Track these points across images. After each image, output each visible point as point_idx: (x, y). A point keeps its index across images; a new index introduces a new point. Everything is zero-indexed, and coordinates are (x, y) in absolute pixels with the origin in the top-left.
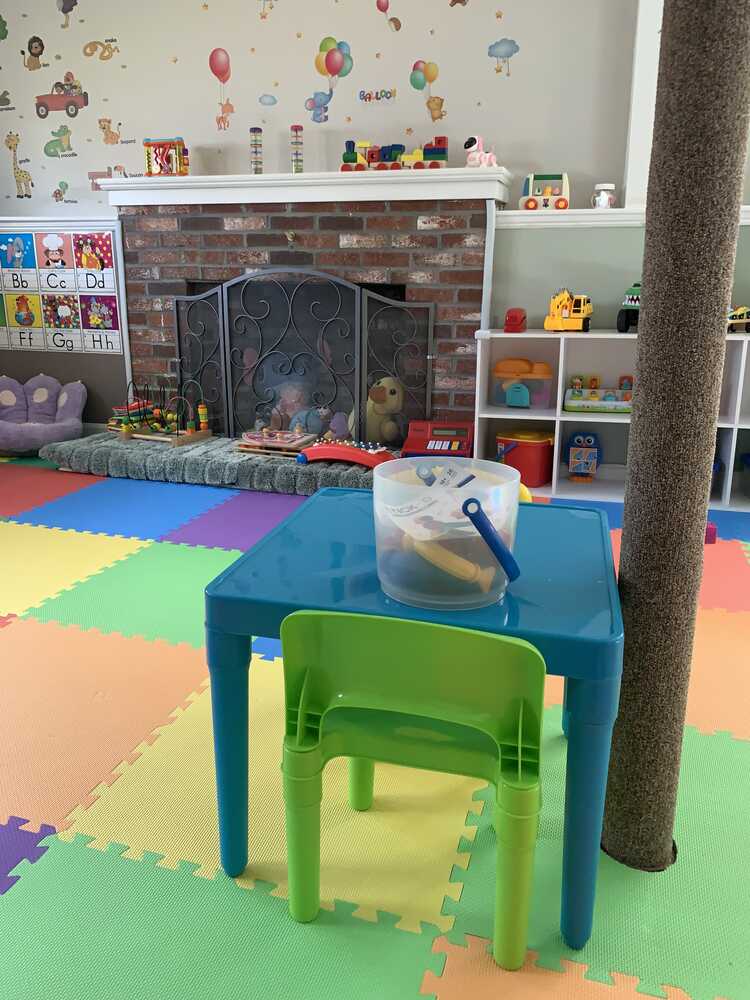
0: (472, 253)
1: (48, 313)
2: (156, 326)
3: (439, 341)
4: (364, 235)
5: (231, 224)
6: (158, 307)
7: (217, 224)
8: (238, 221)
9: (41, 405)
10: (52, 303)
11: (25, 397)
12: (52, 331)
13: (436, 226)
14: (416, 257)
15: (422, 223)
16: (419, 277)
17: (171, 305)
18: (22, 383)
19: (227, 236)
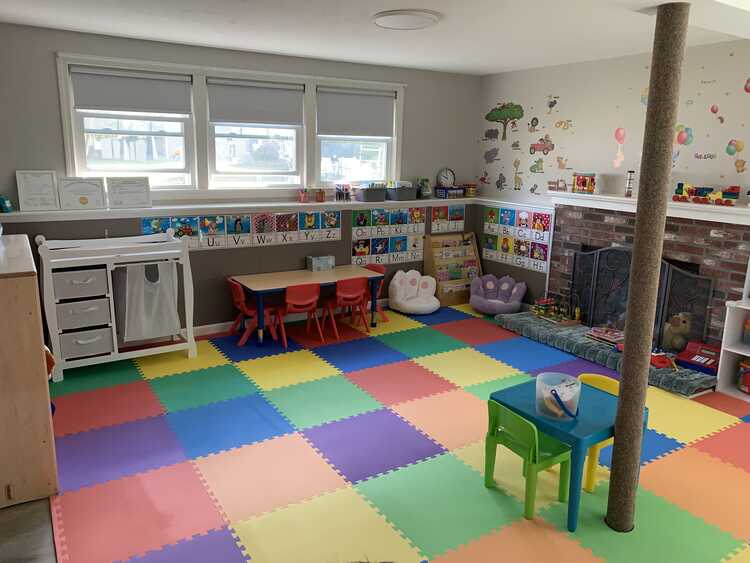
0: (742, 254)
1: (516, 248)
2: (564, 263)
3: (716, 299)
4: (678, 235)
5: (608, 219)
6: (566, 254)
7: (601, 219)
8: (612, 218)
9: (504, 291)
10: (519, 243)
11: (498, 286)
12: (516, 256)
13: (721, 236)
14: (707, 251)
15: (713, 233)
16: (708, 262)
17: (572, 254)
18: (499, 278)
19: (605, 225)
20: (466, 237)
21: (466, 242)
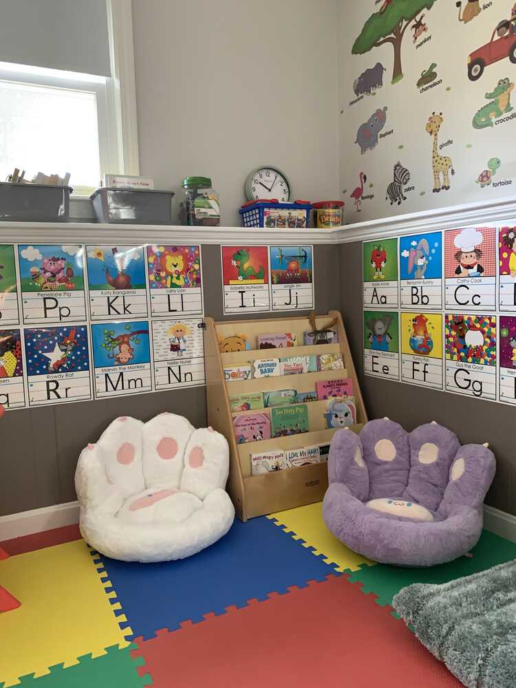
1: (451, 340)
9: (426, 468)
10: (459, 325)
11: (407, 452)
12: (453, 365)
18: (409, 428)
20: (321, 323)
21: (319, 337)
